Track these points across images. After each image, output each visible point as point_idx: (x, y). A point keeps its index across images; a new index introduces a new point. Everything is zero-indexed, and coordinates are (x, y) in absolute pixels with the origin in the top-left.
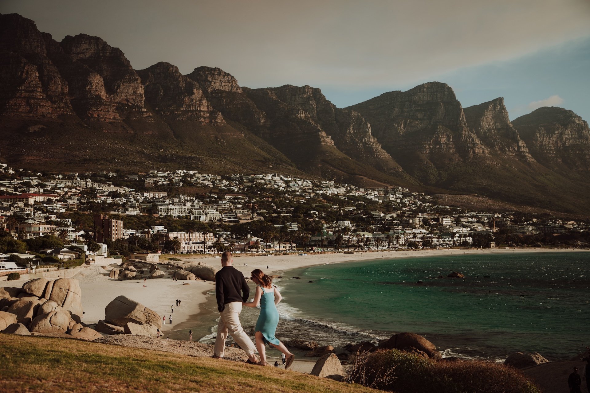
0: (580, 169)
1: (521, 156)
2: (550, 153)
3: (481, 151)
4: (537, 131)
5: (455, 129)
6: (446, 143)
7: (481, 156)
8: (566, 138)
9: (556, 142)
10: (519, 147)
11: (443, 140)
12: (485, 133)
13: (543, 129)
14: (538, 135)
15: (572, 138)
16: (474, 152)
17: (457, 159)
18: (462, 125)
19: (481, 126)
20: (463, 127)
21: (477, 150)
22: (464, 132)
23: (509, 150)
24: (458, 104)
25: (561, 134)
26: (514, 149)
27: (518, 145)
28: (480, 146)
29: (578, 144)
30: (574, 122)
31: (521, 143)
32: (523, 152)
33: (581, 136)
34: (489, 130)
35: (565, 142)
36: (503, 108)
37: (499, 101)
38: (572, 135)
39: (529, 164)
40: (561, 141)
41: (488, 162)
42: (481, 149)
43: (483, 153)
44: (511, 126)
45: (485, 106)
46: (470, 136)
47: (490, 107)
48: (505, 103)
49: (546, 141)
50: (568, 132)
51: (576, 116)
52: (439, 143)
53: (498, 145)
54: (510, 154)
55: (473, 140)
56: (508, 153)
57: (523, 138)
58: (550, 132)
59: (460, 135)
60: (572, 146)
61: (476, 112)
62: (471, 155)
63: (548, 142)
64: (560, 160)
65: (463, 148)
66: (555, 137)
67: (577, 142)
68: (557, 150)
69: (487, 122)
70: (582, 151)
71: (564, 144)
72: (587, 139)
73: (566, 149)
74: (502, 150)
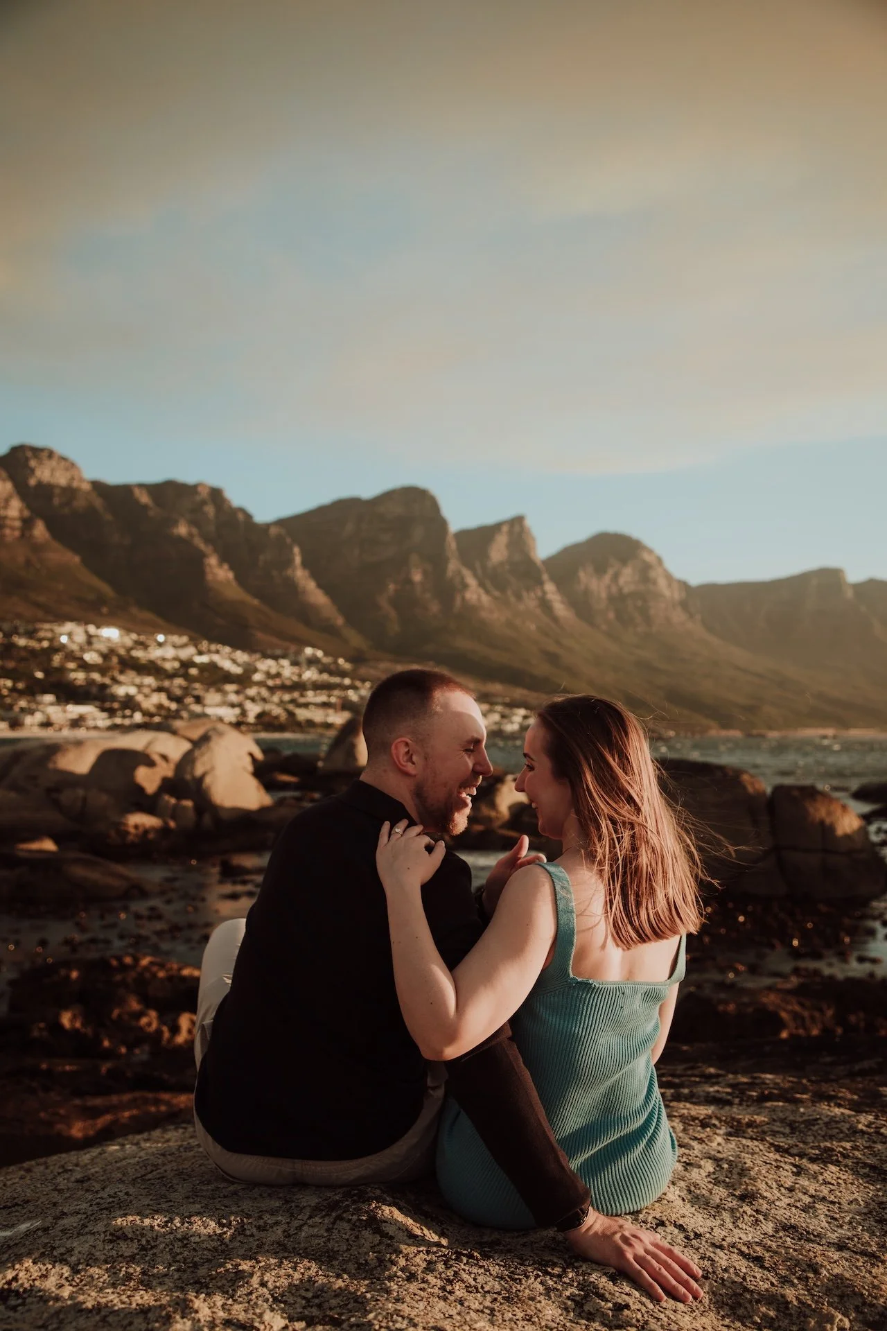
0: (640, 630)
1: (545, 605)
2: (597, 603)
3: (475, 598)
4: (581, 569)
5: (437, 561)
6: (422, 583)
7: (474, 604)
8: (626, 582)
9: (608, 585)
10: (544, 593)
11: (418, 577)
12: (494, 568)
13: (591, 564)
14: (582, 575)
15: (633, 582)
16: (464, 597)
17: (435, 607)
18: (449, 554)
19: (486, 556)
20: (449, 559)
21: (468, 595)
22: (450, 566)
23: (528, 595)
24: (445, 525)
25: (616, 577)
26: (536, 595)
27: (543, 589)
28: (473, 589)
29: (641, 592)
30: (640, 558)
31: (550, 587)
32: (550, 600)
33: (646, 579)
34: (501, 564)
35: (623, 588)
36: (523, 529)
37: (518, 521)
38: (634, 577)
39: (555, 619)
40: (617, 584)
42: (475, 593)
43: (479, 599)
45: (493, 530)
46: (461, 573)
47: (505, 529)
48: (529, 522)
49: (594, 584)
50: (629, 571)
51: (645, 548)
52: (410, 581)
53: (511, 587)
54: (530, 602)
55: (464, 579)
56: (526, 600)
57: (552, 579)
58: (600, 570)
59: (444, 570)
60: (634, 595)
61: (481, 537)
62: (458, 602)
63: (597, 586)
64: (611, 615)
65: (447, 590)
66: (607, 578)
67: (641, 588)
68: (609, 597)
69: (498, 551)
70: (646, 602)
71: (621, 590)
72: (655, 584)
73: (623, 597)
74: (518, 595)
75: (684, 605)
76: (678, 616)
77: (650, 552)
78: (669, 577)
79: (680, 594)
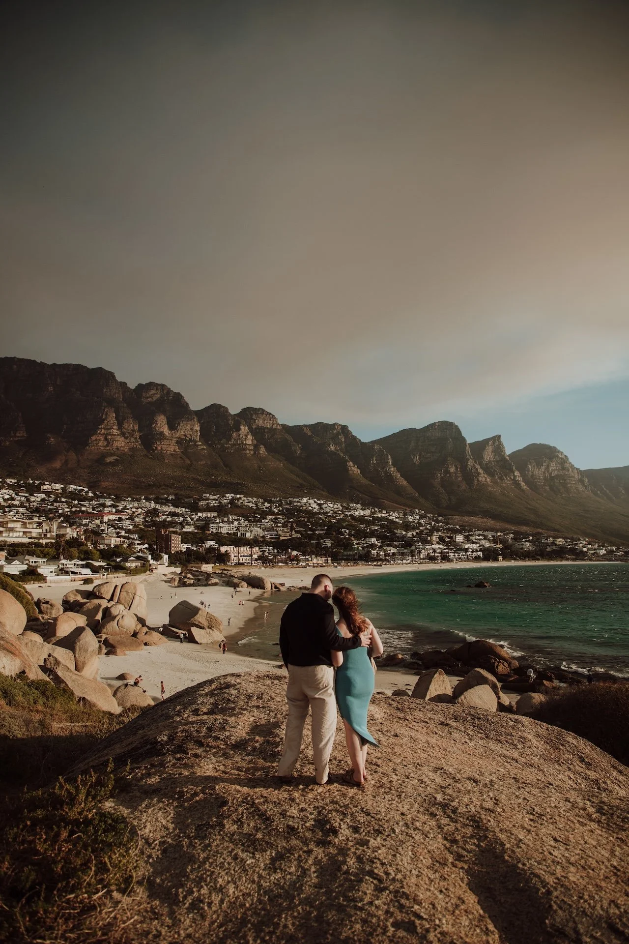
0: (564, 495)
1: (516, 484)
2: (540, 482)
3: (484, 479)
4: (529, 463)
5: (462, 461)
6: (454, 473)
7: (484, 484)
8: (552, 470)
9: (544, 472)
10: (515, 477)
11: (452, 470)
12: (487, 464)
13: (533, 461)
14: (530, 467)
15: (556, 469)
16: (478, 480)
17: (464, 486)
18: (468, 457)
19: (483, 458)
20: (468, 459)
21: (480, 479)
22: (469, 463)
23: (507, 479)
24: (464, 440)
25: (548, 466)
26: (511, 478)
27: (514, 475)
28: (483, 475)
29: (561, 475)
30: (557, 456)
31: (517, 473)
32: (518, 480)
33: (563, 469)
34: (490, 461)
35: (552, 473)
36: (500, 443)
37: (497, 438)
38: (556, 467)
39: (523, 491)
40: (548, 471)
41: (490, 489)
42: (484, 478)
43: (486, 481)
44: (508, 458)
45: (485, 442)
46: (475, 467)
47: (491, 442)
48: (502, 439)
49: (536, 472)
50: (553, 464)
51: (559, 451)
52: (449, 472)
53: (497, 475)
54: (508, 482)
55: (477, 470)
56: (506, 481)
57: (518, 469)
58: (539, 465)
59: (467, 465)
60: (557, 476)
61: (479, 447)
62: (476, 482)
63: (539, 473)
64: (548, 488)
65: (469, 477)
66: (543, 468)
67: (561, 473)
68: (545, 479)
69: (488, 455)
70: (565, 480)
71: (550, 474)
72: (568, 471)
73: (552, 478)
74: (501, 478)
75: (581, 481)
76: (581, 488)
77: (562, 453)
78: (572, 466)
79: (578, 476)
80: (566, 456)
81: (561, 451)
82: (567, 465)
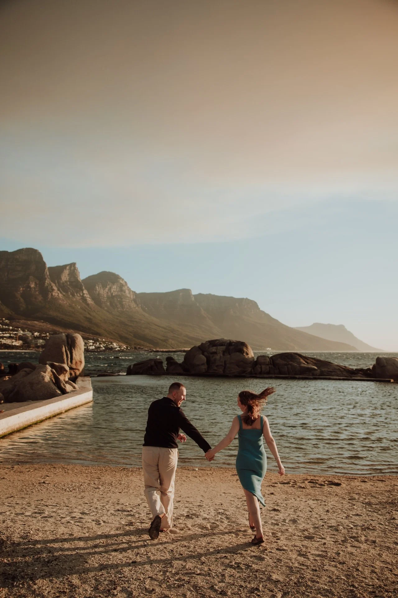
0: (119, 309)
1: (84, 299)
2: (103, 299)
3: (57, 294)
4: (97, 285)
5: (41, 279)
6: (34, 288)
7: (56, 298)
8: (114, 291)
9: (108, 293)
10: (83, 294)
11: (33, 286)
12: (63, 283)
13: (100, 284)
14: (97, 288)
15: (116, 291)
16: (52, 295)
17: (40, 298)
18: (46, 277)
19: (61, 279)
20: (46, 279)
21: (54, 294)
22: (46, 282)
23: (77, 295)
24: (44, 264)
25: (110, 288)
26: (80, 295)
27: (83, 293)
28: (55, 291)
29: (119, 295)
30: (119, 282)
31: (85, 292)
32: (86, 297)
33: (121, 290)
34: (66, 282)
35: (113, 293)
36: (75, 269)
37: (73, 265)
38: (117, 289)
39: (88, 305)
40: (110, 292)
41: (60, 301)
42: (56, 293)
43: (58, 296)
44: (81, 281)
45: (64, 267)
46: (50, 284)
47: (68, 268)
48: (77, 266)
49: (102, 292)
50: (115, 287)
51: (121, 278)
52: (29, 287)
53: (70, 291)
54: (78, 297)
55: (52, 287)
56: (76, 297)
57: (86, 289)
58: (104, 286)
59: (44, 283)
60: (116, 296)
61: (59, 270)
62: (50, 296)
63: (103, 292)
64: (108, 304)
65: (45, 291)
66: (107, 289)
67: (120, 293)
68: (108, 297)
69: (65, 277)
70: (122, 299)
71: (112, 294)
72: (125, 292)
73: (113, 297)
74: (73, 295)
75: (135, 301)
76: (133, 305)
77: (123, 280)
78: (129, 289)
79: (133, 296)
80: (126, 282)
81: (123, 278)
82: (124, 288)
